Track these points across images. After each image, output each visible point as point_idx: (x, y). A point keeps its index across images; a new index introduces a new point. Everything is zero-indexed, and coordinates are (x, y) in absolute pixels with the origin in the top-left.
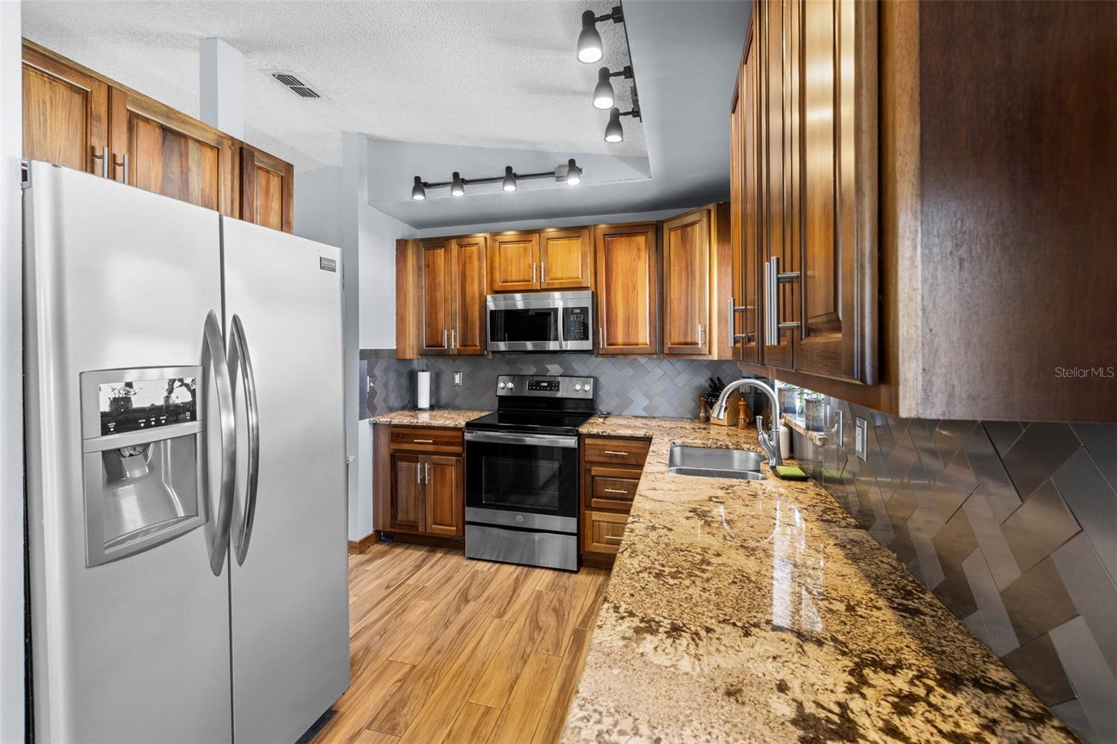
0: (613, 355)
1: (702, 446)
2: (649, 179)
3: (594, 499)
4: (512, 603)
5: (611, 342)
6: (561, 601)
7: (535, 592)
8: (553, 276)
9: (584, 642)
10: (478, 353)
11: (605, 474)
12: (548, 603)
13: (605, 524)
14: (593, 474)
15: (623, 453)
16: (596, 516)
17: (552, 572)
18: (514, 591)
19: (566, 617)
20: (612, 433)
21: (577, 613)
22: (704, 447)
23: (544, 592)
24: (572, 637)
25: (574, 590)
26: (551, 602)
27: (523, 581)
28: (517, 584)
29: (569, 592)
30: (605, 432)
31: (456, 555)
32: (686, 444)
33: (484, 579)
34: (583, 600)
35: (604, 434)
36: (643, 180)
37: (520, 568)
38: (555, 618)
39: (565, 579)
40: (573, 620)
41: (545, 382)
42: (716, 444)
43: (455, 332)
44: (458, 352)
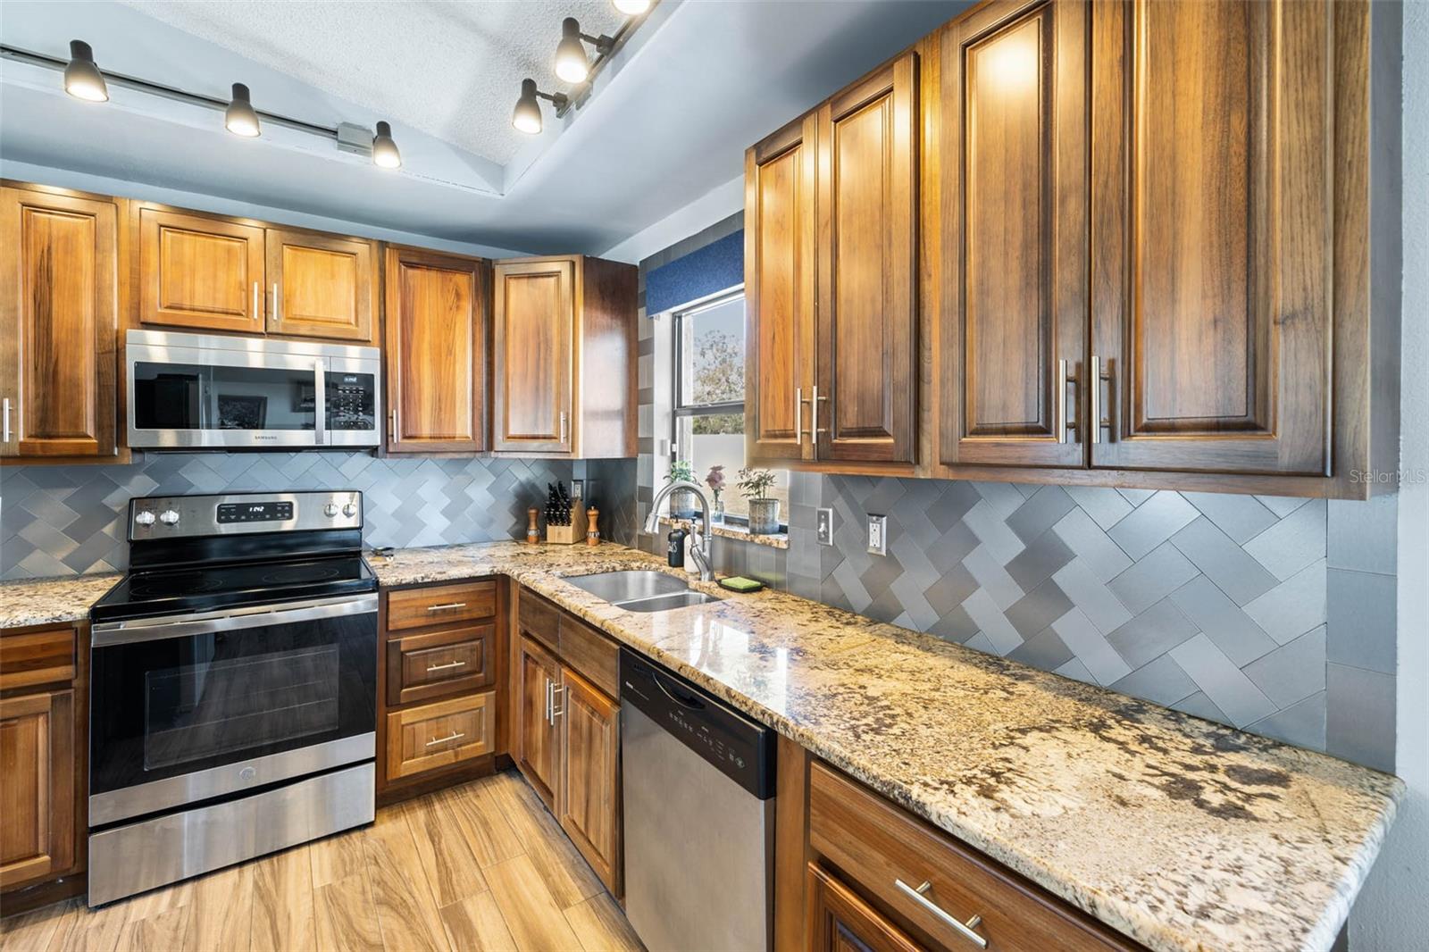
0: (412, 454)
1: (586, 573)
2: (500, 197)
3: (404, 690)
4: (283, 938)
5: (409, 433)
6: (380, 883)
7: (319, 893)
8: (296, 312)
9: (470, 921)
10: (94, 451)
11: (425, 645)
12: (359, 897)
13: (424, 724)
14: (402, 649)
15: (456, 605)
16: (407, 716)
17: (323, 844)
18: (271, 914)
19: (410, 901)
20: (440, 577)
21: (424, 887)
22: (588, 575)
23: (337, 884)
24: (446, 926)
25: (389, 853)
26: (364, 892)
27: (277, 886)
28: (267, 900)
29: (383, 860)
30: (427, 577)
31: (48, 917)
32: (567, 574)
33: (176, 929)
34: (418, 862)
35: (426, 580)
36: (490, 195)
37: (249, 870)
38: (393, 914)
39: (358, 844)
40: (428, 900)
41: (259, 505)
42: (602, 568)
43: (14, 404)
44: (21, 449)
